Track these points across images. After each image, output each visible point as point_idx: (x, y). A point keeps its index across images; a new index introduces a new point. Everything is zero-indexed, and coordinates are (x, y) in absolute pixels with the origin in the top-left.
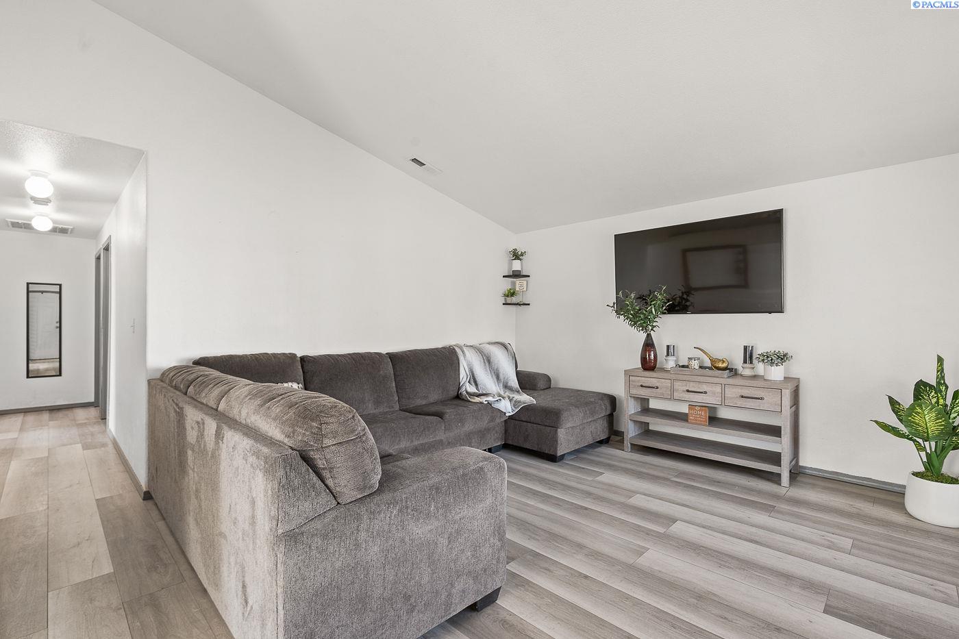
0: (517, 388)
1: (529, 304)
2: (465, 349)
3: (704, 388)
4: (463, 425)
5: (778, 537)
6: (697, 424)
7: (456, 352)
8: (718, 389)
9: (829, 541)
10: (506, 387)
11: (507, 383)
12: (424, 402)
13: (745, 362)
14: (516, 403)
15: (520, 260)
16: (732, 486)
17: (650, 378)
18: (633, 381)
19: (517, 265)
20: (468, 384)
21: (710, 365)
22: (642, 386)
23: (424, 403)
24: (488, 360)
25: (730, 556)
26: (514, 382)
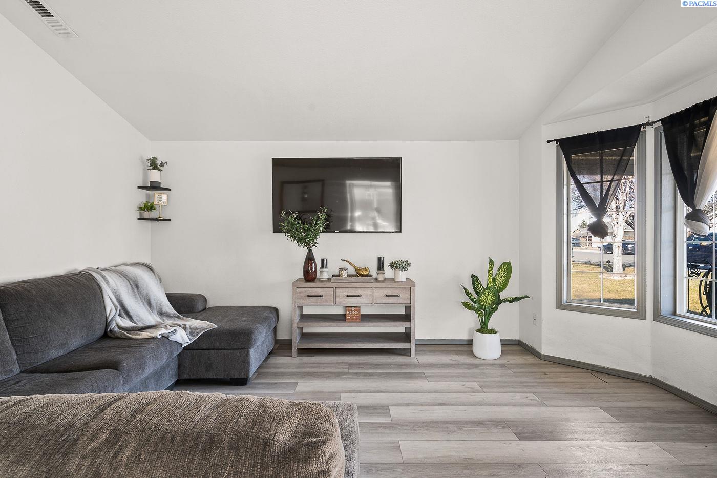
0: (174, 314)
1: (170, 220)
2: (104, 273)
3: (359, 292)
4: (143, 371)
5: (449, 395)
6: (353, 321)
7: (94, 279)
8: (369, 292)
9: (469, 388)
10: (161, 314)
11: (161, 309)
12: (61, 352)
13: (379, 269)
14: (192, 332)
15: (160, 170)
16: (388, 365)
17: (312, 288)
18: (301, 292)
19: (155, 176)
20: (118, 319)
21: (355, 273)
22: (308, 296)
23: (60, 354)
24: (135, 286)
25: (447, 422)
26: (168, 308)
